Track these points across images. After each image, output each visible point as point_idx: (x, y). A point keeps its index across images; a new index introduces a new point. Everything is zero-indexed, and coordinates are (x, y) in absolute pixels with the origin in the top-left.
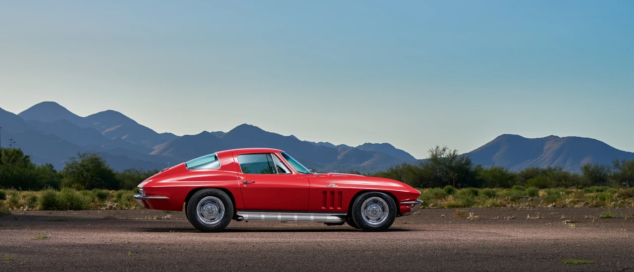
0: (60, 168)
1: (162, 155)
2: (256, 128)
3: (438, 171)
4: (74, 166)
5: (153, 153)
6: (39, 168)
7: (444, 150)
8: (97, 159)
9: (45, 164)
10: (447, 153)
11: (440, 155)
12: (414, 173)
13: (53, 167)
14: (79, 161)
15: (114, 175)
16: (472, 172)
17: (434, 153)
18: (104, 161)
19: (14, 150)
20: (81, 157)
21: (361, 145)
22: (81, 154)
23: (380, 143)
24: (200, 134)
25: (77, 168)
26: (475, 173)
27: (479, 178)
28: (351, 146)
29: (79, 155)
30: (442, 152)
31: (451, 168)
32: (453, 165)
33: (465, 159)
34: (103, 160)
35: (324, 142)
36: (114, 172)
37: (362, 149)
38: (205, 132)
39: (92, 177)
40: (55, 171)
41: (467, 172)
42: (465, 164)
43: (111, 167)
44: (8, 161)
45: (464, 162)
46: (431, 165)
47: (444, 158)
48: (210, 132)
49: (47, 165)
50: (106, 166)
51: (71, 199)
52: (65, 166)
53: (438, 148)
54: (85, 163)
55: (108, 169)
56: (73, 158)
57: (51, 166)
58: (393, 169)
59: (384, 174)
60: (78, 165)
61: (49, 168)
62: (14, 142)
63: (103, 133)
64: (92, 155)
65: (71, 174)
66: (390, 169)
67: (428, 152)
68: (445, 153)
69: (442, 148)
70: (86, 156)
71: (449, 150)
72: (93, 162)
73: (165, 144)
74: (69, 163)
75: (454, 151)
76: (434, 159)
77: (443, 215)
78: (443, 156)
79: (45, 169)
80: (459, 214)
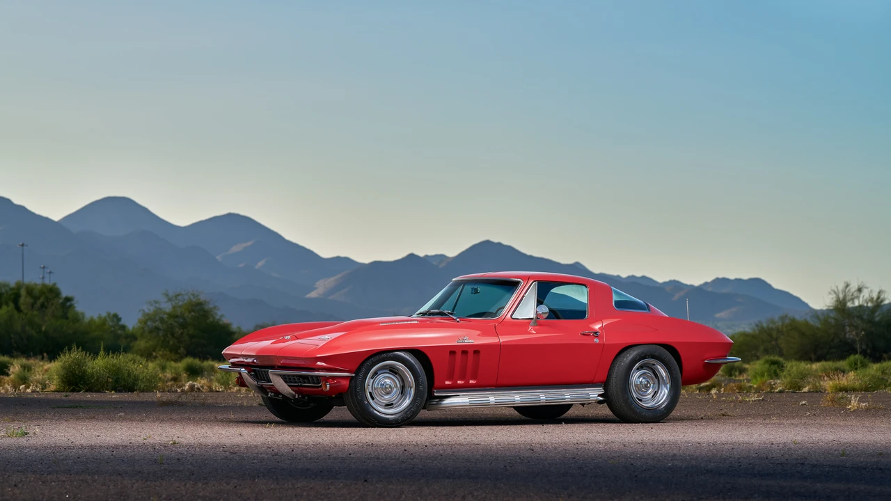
0: (131, 322)
1: (330, 298)
2: (510, 248)
3: (848, 330)
4: (157, 318)
5: (313, 295)
6: (92, 320)
7: (860, 290)
8: (200, 304)
9: (104, 315)
10: (865, 294)
11: (852, 300)
12: (802, 334)
13: (119, 320)
14: (167, 307)
17: (841, 296)
18: (215, 307)
19: (44, 286)
20: (170, 300)
21: (710, 281)
22: (171, 294)
23: (745, 277)
24: (403, 258)
25: (162, 320)
28: (689, 283)
29: (167, 295)
30: (855, 294)
31: (872, 323)
32: (877, 319)
34: (211, 306)
35: (639, 274)
37: (710, 289)
38: (412, 256)
39: (192, 337)
40: (123, 327)
43: (225, 320)
44: (33, 306)
46: (834, 321)
47: (861, 307)
48: (421, 254)
49: (109, 314)
50: (218, 317)
51: (116, 372)
52: (140, 316)
53: (847, 286)
54: (179, 312)
55: (221, 323)
56: (156, 302)
57: (116, 318)
58: (762, 328)
59: (745, 334)
60: (165, 316)
61: (113, 321)
62: (50, 272)
63: (217, 257)
64: (192, 297)
65: (151, 332)
66: (757, 326)
67: (830, 293)
68: (862, 295)
69: (856, 287)
70: (180, 298)
71: (869, 290)
72: (193, 311)
73: (336, 277)
74: (147, 311)
75: (879, 293)
76: (841, 307)
77: (804, 402)
78: (857, 303)
79: (103, 322)
80: (833, 401)
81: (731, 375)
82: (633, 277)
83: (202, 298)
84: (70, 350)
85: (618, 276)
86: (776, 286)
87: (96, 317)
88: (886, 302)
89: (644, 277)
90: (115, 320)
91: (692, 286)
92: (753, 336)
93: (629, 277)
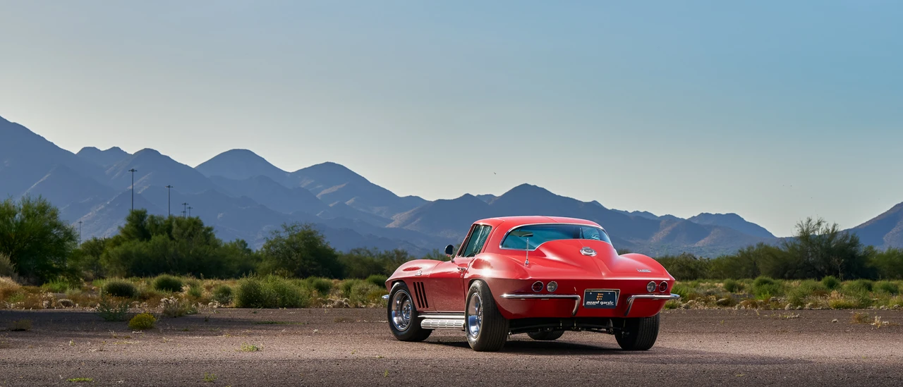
0: (257, 246)
1: (405, 228)
2: (543, 189)
3: (810, 254)
4: (278, 244)
5: (391, 225)
6: (226, 247)
7: (819, 224)
8: (311, 234)
9: (234, 241)
10: (823, 228)
11: (814, 231)
12: (775, 258)
13: (246, 245)
14: (285, 235)
15: (336, 256)
16: (860, 257)
17: (805, 228)
18: (322, 236)
19: (190, 219)
20: (287, 230)
21: (696, 215)
22: (288, 225)
24: (461, 197)
25: (281, 246)
26: (865, 258)
27: (869, 265)
28: (680, 217)
29: (285, 226)
30: (816, 227)
31: (828, 250)
32: (833, 246)
33: (850, 237)
34: (319, 235)
35: (642, 210)
36: (337, 251)
37: (696, 222)
38: (467, 195)
39: (304, 259)
40: (249, 251)
41: (853, 256)
42: (849, 245)
43: (331, 246)
44: (182, 235)
45: (848, 241)
46: (800, 246)
47: (820, 236)
48: (475, 195)
49: (238, 241)
50: (324, 244)
51: (282, 292)
52: (264, 243)
53: (810, 220)
54: (295, 239)
55: (328, 248)
56: (277, 232)
57: (244, 243)
58: (744, 252)
59: (731, 258)
60: (284, 243)
61: (241, 246)
62: (190, 208)
63: (318, 196)
64: (305, 229)
65: (273, 255)
66: (740, 251)
67: (796, 226)
68: (821, 228)
69: (817, 222)
70: (295, 228)
71: (826, 223)
72: (306, 239)
73: (409, 212)
74: (270, 239)
75: (834, 226)
76: (805, 237)
77: (835, 320)
78: (817, 233)
79: (234, 247)
81: (735, 291)
82: (637, 212)
83: (312, 229)
84: (247, 275)
85: (626, 211)
86: (747, 219)
87: (229, 243)
88: (841, 230)
89: (645, 212)
90: (243, 245)
91: (682, 219)
92: (736, 259)
93: (634, 212)
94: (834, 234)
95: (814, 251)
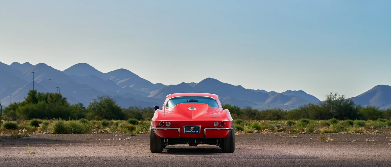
0: (86, 106)
1: (156, 97)
2: (217, 80)
3: (332, 109)
4: (95, 105)
5: (150, 96)
7: (336, 95)
8: (110, 100)
9: (77, 104)
10: (338, 97)
11: (333, 98)
12: (316, 110)
13: (83, 105)
14: (99, 101)
15: (121, 110)
16: (354, 110)
17: (329, 97)
18: (115, 101)
19: (56, 94)
20: (99, 99)
21: (285, 91)
22: (100, 97)
23: (297, 90)
24: (180, 84)
25: (97, 106)
26: (357, 110)
27: (359, 113)
28: (278, 92)
29: (99, 97)
30: (334, 96)
31: (340, 107)
32: (342, 105)
33: (350, 101)
36: (122, 108)
37: (285, 94)
38: (183, 83)
39: (107, 111)
40: (84, 108)
41: (351, 109)
43: (119, 106)
44: (52, 101)
45: (349, 103)
46: (327, 105)
48: (187, 83)
49: (79, 103)
50: (116, 105)
51: (74, 126)
52: (89, 104)
53: (331, 94)
54: (103, 103)
56: (95, 99)
57: (82, 105)
58: (302, 107)
59: (296, 110)
60: (98, 104)
61: (80, 106)
62: (59, 89)
63: (117, 84)
64: (107, 98)
65: (93, 109)
66: (300, 107)
67: (325, 96)
68: (336, 97)
70: (103, 98)
71: (339, 95)
72: (107, 102)
73: (158, 90)
74: (92, 102)
75: (343, 96)
76: (329, 101)
77: (311, 138)
78: (335, 99)
79: (77, 106)
80: (321, 138)
81: (290, 125)
82: (259, 90)
83: (111, 98)
84: (58, 119)
85: (254, 90)
86: (308, 93)
87: (74, 105)
88: (345, 99)
89: (262, 90)
90: (81, 105)
91: (279, 93)
92: (299, 111)
93: (257, 90)
94: (342, 100)
95: (333, 107)
